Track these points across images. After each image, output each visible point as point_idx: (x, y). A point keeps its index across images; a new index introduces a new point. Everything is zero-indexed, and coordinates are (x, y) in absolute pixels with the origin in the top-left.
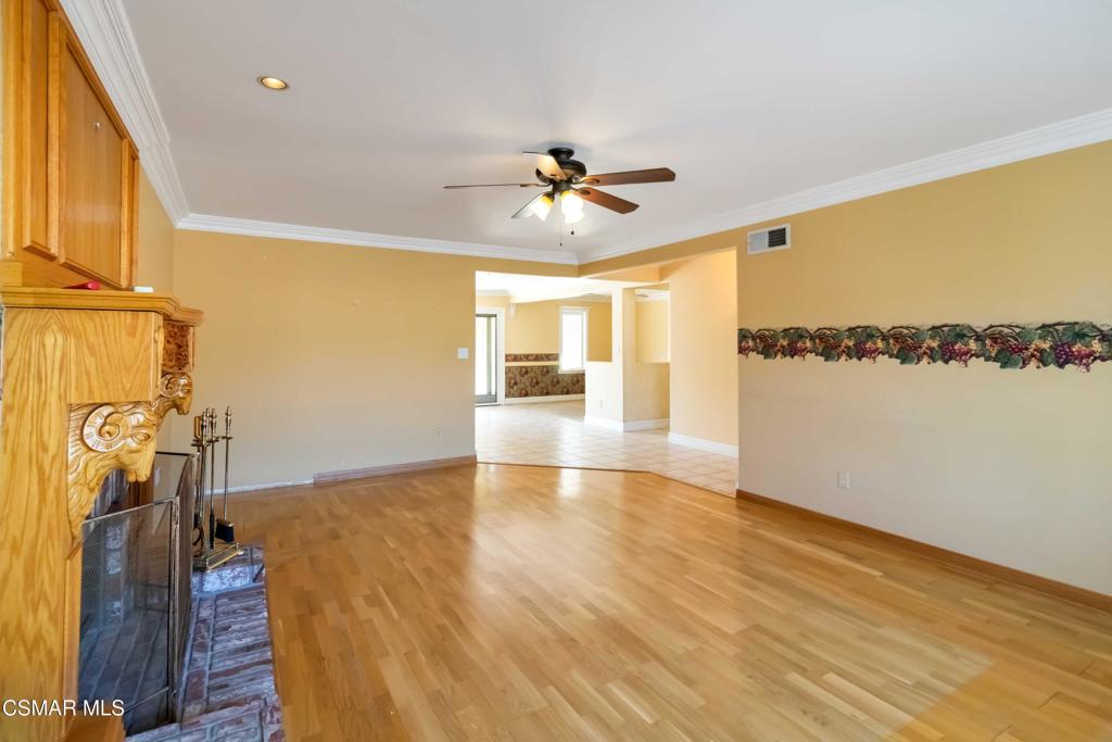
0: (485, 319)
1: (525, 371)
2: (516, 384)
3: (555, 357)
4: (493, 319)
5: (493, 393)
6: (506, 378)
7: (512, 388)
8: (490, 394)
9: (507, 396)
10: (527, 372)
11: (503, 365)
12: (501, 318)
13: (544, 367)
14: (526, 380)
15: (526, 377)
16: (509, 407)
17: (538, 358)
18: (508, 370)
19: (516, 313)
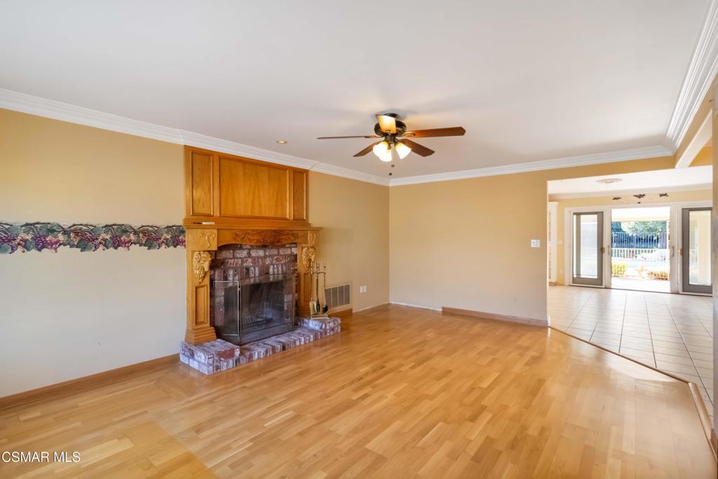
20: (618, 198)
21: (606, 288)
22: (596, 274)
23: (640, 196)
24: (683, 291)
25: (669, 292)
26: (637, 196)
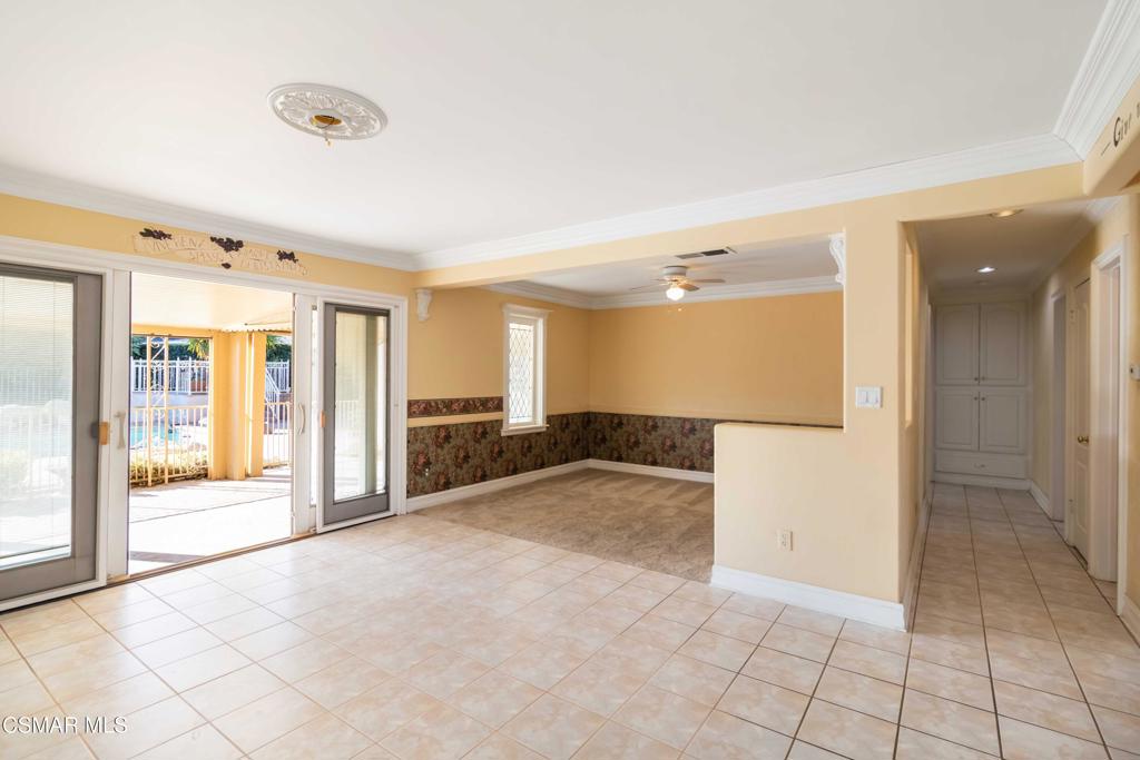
0: (360, 320)
1: (444, 435)
2: (427, 464)
3: (498, 404)
4: (381, 321)
5: (380, 489)
6: (409, 453)
7: (421, 474)
8: (372, 492)
9: (410, 493)
10: (448, 438)
11: (402, 423)
12: (400, 318)
13: (477, 423)
14: (446, 453)
15: (447, 446)
16: (420, 518)
17: (468, 406)
18: (413, 434)
19: (431, 306)
20: (160, 235)
21: (110, 585)
22: (68, 540)
23: (230, 245)
24: (326, 524)
25: (286, 533)
26: (220, 242)
